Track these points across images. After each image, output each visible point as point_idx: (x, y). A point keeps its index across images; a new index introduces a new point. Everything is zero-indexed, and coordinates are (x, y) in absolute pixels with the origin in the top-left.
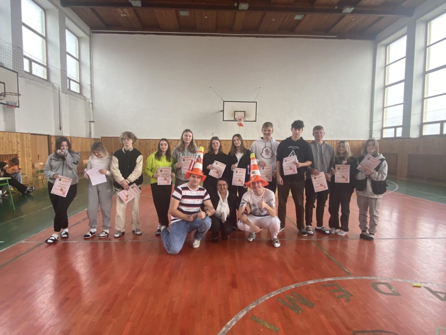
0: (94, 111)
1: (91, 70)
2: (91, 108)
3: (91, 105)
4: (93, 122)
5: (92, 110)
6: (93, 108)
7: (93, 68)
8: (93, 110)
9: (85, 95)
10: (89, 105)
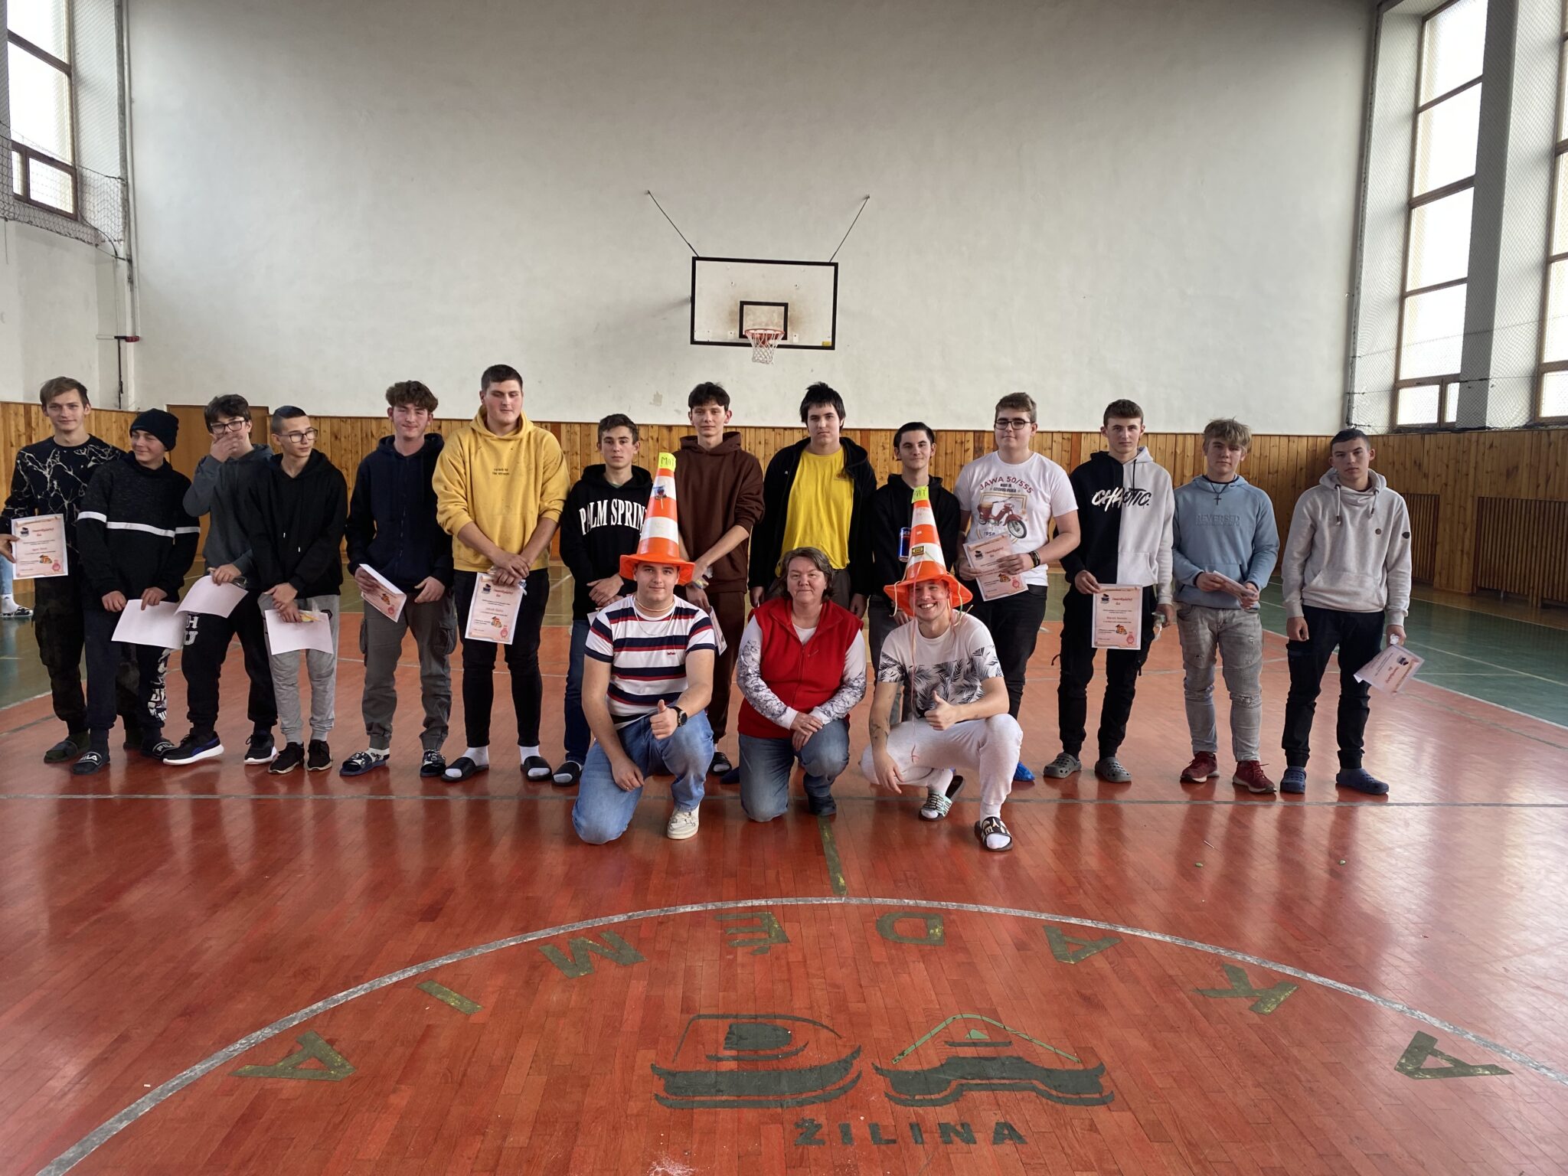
0: (137, 291)
1: (122, 112)
2: (126, 279)
3: (124, 264)
4: (134, 339)
5: (127, 288)
6: (131, 280)
7: (131, 101)
8: (132, 290)
9: (94, 224)
10: (116, 266)
